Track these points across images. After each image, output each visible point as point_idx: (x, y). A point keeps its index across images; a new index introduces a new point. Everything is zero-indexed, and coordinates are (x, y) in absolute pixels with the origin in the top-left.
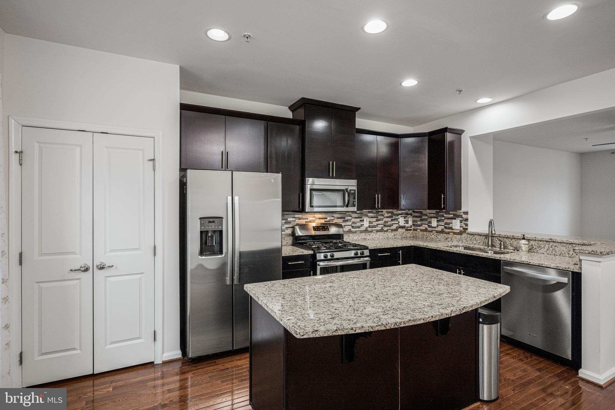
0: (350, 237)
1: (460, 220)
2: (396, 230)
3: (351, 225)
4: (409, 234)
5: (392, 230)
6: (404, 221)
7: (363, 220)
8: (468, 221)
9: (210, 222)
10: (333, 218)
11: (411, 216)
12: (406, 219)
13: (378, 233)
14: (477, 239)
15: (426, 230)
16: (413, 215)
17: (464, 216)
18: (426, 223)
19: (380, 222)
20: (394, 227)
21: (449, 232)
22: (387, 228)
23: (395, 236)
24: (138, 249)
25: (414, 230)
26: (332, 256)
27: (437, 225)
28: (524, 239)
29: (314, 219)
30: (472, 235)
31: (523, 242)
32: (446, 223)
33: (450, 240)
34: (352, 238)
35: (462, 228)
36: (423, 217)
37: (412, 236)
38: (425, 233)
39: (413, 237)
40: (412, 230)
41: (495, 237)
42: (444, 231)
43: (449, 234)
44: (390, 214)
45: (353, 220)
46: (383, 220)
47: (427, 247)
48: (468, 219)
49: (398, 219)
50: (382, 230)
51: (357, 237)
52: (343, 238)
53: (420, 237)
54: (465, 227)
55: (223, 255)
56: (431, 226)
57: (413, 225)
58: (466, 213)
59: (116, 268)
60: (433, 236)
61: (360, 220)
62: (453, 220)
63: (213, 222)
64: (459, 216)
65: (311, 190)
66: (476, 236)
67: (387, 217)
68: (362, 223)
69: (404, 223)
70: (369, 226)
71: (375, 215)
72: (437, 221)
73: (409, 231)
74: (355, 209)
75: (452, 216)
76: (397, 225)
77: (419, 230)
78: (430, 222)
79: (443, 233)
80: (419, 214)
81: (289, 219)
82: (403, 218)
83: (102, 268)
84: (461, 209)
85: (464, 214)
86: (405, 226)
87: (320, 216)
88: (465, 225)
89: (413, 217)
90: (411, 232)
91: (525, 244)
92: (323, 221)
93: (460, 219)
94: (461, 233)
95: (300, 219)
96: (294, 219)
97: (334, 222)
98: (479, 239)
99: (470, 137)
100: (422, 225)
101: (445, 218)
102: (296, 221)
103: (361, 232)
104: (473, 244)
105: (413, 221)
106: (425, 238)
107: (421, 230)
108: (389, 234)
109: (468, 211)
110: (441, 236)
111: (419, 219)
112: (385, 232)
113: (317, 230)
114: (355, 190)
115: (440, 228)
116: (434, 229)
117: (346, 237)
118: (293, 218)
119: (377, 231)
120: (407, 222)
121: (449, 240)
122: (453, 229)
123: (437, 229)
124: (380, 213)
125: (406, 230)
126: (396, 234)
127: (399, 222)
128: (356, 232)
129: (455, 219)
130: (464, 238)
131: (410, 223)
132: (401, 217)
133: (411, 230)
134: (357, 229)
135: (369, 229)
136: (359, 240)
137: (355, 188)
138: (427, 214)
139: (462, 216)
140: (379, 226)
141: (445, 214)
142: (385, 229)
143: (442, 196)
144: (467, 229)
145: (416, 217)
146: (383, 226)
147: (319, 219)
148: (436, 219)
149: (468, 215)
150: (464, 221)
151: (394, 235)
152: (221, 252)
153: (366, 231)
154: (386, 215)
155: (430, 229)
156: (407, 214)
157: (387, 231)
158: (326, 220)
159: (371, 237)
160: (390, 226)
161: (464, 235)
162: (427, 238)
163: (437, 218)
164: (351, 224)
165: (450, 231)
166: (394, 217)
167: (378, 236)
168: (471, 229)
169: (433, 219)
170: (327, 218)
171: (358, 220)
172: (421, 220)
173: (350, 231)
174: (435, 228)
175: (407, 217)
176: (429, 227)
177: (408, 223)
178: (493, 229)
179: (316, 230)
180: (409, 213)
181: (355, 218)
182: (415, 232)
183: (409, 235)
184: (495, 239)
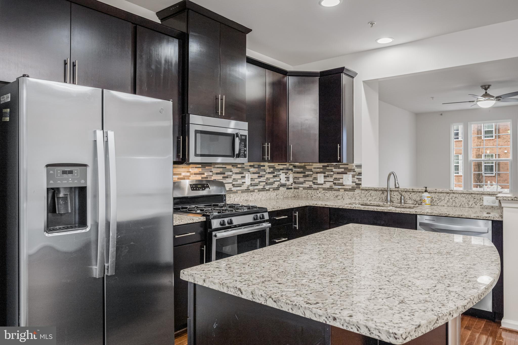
0: (231, 199)
1: (352, 175)
2: (278, 189)
3: (232, 183)
4: (290, 193)
5: (274, 189)
6: (285, 178)
7: (244, 177)
8: (361, 175)
9: (64, 172)
10: (211, 173)
11: (292, 172)
12: (286, 176)
13: (261, 193)
14: (372, 195)
15: (310, 188)
16: (294, 171)
17: (356, 170)
18: (311, 179)
19: (262, 179)
20: (276, 185)
21: (338, 188)
22: (269, 186)
23: (278, 196)
25: (295, 188)
26: (231, 222)
27: (324, 181)
28: (426, 191)
29: (188, 174)
30: (367, 190)
31: (426, 194)
32: (335, 179)
33: (341, 197)
34: (234, 200)
35: (354, 184)
36: (307, 173)
37: (293, 195)
38: (310, 191)
39: (294, 197)
40: (293, 188)
41: (392, 192)
42: (333, 188)
43: (339, 191)
44: (272, 169)
45: (234, 176)
46: (264, 177)
47: (326, 206)
48: (361, 173)
49: (280, 175)
50: (263, 190)
51: (238, 198)
52: (225, 200)
53: (304, 196)
54: (358, 182)
55: (88, 229)
56: (317, 183)
57: (294, 182)
58: (359, 166)
60: (320, 195)
61: (242, 177)
62: (344, 175)
63: (71, 172)
64: (350, 170)
65: (197, 132)
66: (371, 192)
67: (269, 173)
68: (243, 181)
69: (285, 181)
70: (251, 184)
71: (257, 170)
72: (324, 176)
73: (290, 190)
75: (343, 170)
76: (279, 183)
77: (302, 188)
78: (316, 178)
79: (332, 190)
80: (302, 170)
82: (284, 174)
84: (353, 162)
85: (357, 168)
86: (286, 184)
88: (358, 180)
89: (294, 173)
90: (293, 190)
91: (428, 197)
92: (199, 177)
93: (352, 173)
94: (353, 189)
97: (213, 178)
98: (374, 195)
99: (363, 81)
100: (305, 183)
101: (334, 173)
103: (243, 192)
104: (368, 201)
105: (295, 178)
106: (309, 196)
107: (304, 188)
108: (272, 194)
109: (361, 164)
110: (329, 194)
111: (301, 175)
112: (268, 192)
113: (196, 190)
114: (246, 136)
115: (328, 185)
116: (320, 186)
117: (228, 198)
119: (259, 190)
120: (288, 179)
121: (339, 197)
122: (344, 185)
123: (324, 186)
124: (262, 168)
125: (287, 189)
126: (278, 193)
127: (280, 179)
128: (236, 192)
129: (346, 173)
130: (357, 195)
131: (291, 180)
132: (283, 173)
133: (291, 188)
134: (239, 188)
135: (251, 188)
136: (241, 202)
137: (246, 133)
138: (311, 169)
139: (354, 170)
140: (261, 183)
141: (334, 168)
142: (267, 187)
143: (339, 147)
144: (360, 184)
145: (298, 173)
146: (264, 183)
147: (195, 174)
148: (323, 175)
149: (361, 168)
150: (357, 175)
151: (276, 195)
153: (247, 190)
154: (268, 170)
155: (316, 186)
156: (288, 169)
157: (269, 190)
158: (203, 176)
159: (253, 197)
160: (272, 184)
161: (357, 191)
162: (313, 197)
163: (325, 173)
165: (340, 187)
166: (275, 172)
167: (260, 197)
168: (364, 185)
169: (319, 175)
170: (204, 174)
171: (239, 176)
172: (303, 176)
173: (230, 191)
174: (322, 184)
175: (287, 173)
176: (314, 184)
177: (289, 181)
178: (396, 182)
179: (194, 190)
180: (290, 168)
181: (236, 173)
182: (297, 190)
183: (290, 195)
184: (393, 194)
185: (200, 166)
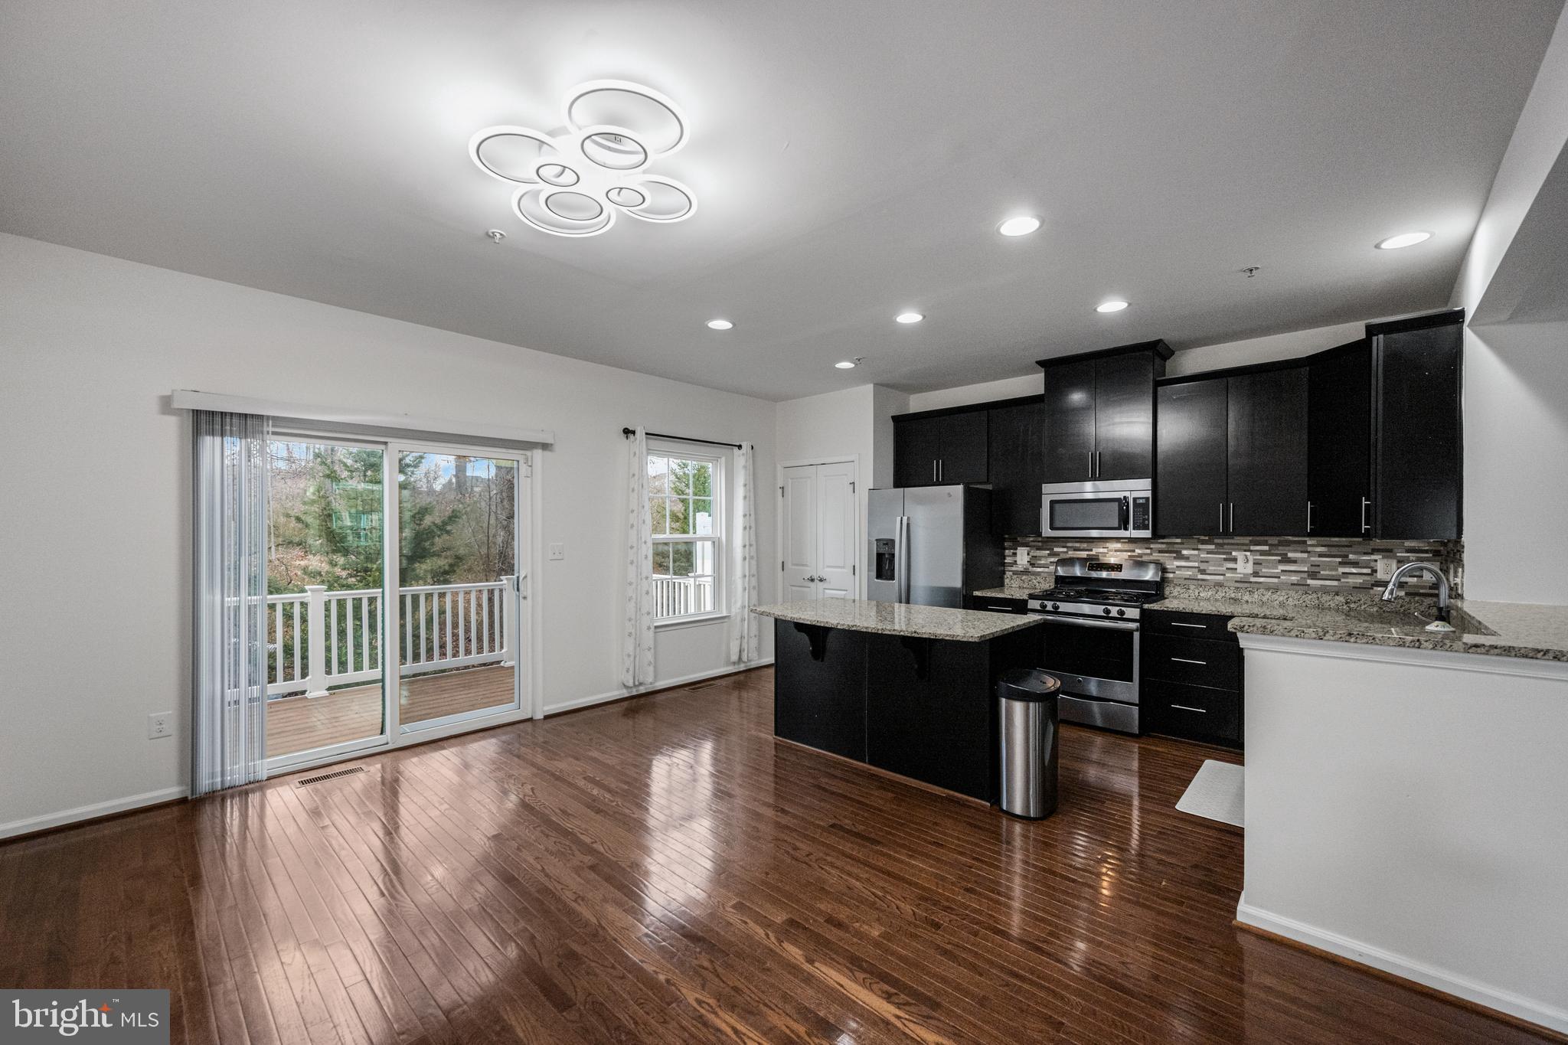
2: (1359, 589)
3: (1198, 567)
5: (1339, 590)
6: (1398, 569)
7: (1235, 560)
9: (884, 544)
10: (1148, 551)
19: (1293, 567)
20: (1353, 581)
22: (1319, 582)
24: (844, 567)
26: (1056, 607)
34: (1197, 594)
44: (1335, 549)
45: (1203, 557)
46: (1304, 562)
49: (1372, 563)
50: (1298, 586)
51: (1210, 593)
52: (1160, 590)
55: (895, 581)
59: (830, 582)
61: (1225, 560)
63: (887, 544)
65: (1052, 502)
67: (1323, 556)
68: (1231, 565)
71: (1276, 548)
73: (1417, 598)
74: (1147, 534)
76: (1367, 578)
81: (1056, 549)
82: (1395, 560)
83: (821, 580)
87: (1118, 546)
95: (1076, 549)
96: (1065, 550)
99: (1469, 327)
102: (1070, 553)
103: (1227, 584)
108: (1325, 598)
113: (1097, 570)
114: (1147, 498)
117: (1179, 590)
118: (1064, 547)
119: (1283, 587)
124: (1293, 545)
125: (1406, 594)
127: (1374, 571)
132: (1384, 558)
134: (1218, 577)
135: (1253, 579)
136: (1216, 600)
137: (1147, 494)
140: (1289, 574)
142: (1314, 583)
146: (1305, 575)
151: (1347, 603)
152: (892, 578)
153: (1242, 583)
154: (1319, 550)
156: (1414, 551)
159: (1256, 596)
160: (1334, 578)
164: (1196, 564)
166: (1351, 555)
167: (1281, 599)
170: (1134, 551)
171: (1219, 557)
173: (1190, 580)
175: (1414, 558)
179: (1092, 570)
180: (1424, 548)
181: (1210, 553)
185: (1127, 541)
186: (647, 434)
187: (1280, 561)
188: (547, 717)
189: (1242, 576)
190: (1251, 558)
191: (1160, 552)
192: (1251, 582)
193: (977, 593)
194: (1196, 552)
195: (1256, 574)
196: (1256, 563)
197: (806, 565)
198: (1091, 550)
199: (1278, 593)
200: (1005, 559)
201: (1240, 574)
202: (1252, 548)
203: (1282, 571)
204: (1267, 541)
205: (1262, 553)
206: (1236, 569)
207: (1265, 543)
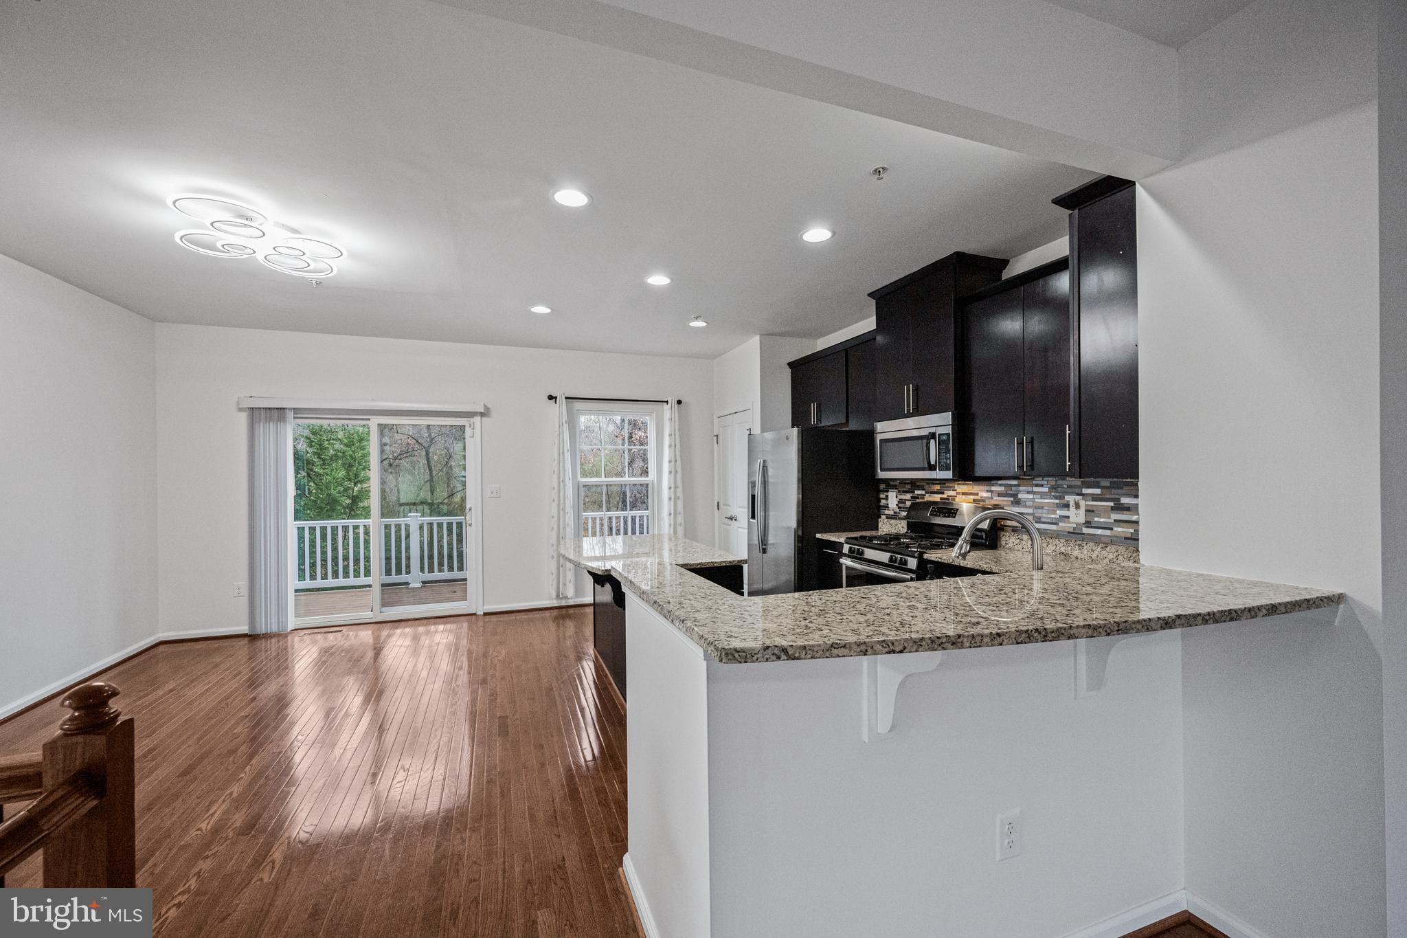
10: (989, 495)
29: (954, 493)
74: (948, 474)
96: (923, 492)
102: (927, 496)
113: (936, 515)
114: (948, 435)
118: (923, 490)
137: (949, 430)
147: (962, 494)
159: (1085, 552)
164: (1031, 510)
167: (1111, 556)
179: (933, 515)
186: (566, 398)
187: (1113, 508)
188: (485, 614)
189: (1074, 526)
190: (1082, 503)
191: (1000, 495)
192: (1084, 534)
193: (818, 536)
194: (1031, 496)
195: (1088, 524)
196: (1089, 511)
197: (729, 506)
198: (943, 493)
199: (1108, 549)
200: (880, 502)
201: (1073, 523)
202: (1085, 491)
203: (1115, 521)
204: (1098, 483)
205: (1095, 498)
206: (1068, 517)
207: (1097, 486)
